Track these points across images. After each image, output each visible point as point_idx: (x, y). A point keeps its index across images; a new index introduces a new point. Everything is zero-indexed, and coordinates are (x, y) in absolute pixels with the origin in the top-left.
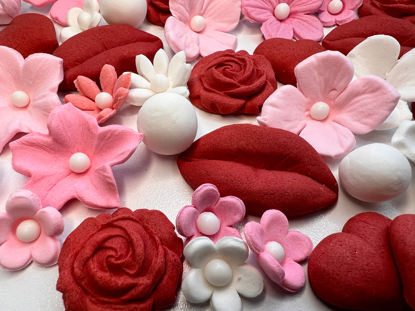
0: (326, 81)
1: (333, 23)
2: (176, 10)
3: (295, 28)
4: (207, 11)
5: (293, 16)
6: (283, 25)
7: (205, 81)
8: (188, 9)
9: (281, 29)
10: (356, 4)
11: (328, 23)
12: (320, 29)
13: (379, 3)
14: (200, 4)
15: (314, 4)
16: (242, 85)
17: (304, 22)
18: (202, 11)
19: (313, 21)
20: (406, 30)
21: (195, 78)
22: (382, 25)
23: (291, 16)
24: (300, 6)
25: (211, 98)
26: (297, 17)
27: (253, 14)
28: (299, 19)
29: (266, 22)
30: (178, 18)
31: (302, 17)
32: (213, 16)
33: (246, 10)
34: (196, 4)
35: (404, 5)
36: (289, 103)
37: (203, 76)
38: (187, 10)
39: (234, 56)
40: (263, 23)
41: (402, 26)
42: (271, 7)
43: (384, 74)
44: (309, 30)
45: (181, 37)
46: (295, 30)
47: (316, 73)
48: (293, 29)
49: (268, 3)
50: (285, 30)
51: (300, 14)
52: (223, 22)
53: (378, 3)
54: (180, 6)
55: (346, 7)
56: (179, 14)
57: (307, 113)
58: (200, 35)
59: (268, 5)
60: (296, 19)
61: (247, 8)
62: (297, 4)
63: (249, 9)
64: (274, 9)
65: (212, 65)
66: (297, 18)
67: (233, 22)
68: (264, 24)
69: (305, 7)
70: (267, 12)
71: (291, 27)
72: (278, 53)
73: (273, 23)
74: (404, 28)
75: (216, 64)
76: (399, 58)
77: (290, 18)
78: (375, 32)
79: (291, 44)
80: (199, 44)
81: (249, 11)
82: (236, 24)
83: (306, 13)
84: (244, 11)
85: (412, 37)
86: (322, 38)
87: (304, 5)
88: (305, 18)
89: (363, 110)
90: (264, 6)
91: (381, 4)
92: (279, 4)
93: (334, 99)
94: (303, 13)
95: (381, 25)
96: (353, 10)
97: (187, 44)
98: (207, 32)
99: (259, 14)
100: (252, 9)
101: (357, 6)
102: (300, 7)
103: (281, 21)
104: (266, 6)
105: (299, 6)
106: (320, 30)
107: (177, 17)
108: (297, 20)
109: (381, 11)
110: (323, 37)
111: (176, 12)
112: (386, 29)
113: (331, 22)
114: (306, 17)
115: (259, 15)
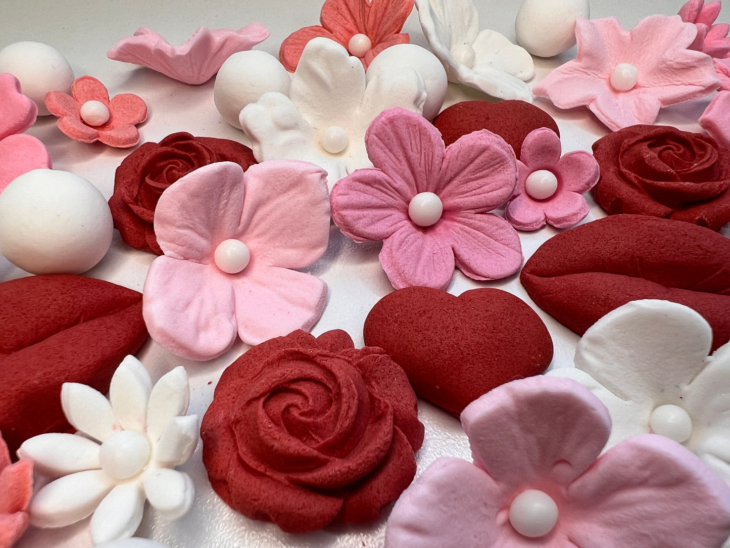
0: (543, 446)
1: (540, 223)
2: (172, 241)
3: (457, 247)
4: (252, 226)
5: (451, 216)
6: (429, 238)
7: (242, 436)
8: (204, 230)
9: (426, 253)
10: (586, 180)
11: (530, 224)
12: (514, 245)
13: (635, 175)
14: (233, 216)
15: (495, 193)
16: (331, 456)
17: (476, 232)
18: (240, 228)
19: (495, 228)
20: (707, 251)
21: (219, 427)
22: (652, 242)
23: (447, 216)
24: (465, 195)
25: (255, 500)
26: (460, 218)
27: (359, 226)
28: (464, 223)
29: (390, 239)
30: (179, 257)
31: (471, 218)
32: (268, 236)
33: (342, 218)
34: (223, 216)
35: (692, 184)
36: (455, 512)
37: (237, 422)
38: (201, 235)
39: (313, 357)
40: (384, 241)
41: (698, 244)
42: (400, 202)
43: (677, 387)
44: (490, 250)
45: (188, 305)
46: (458, 253)
47: (515, 429)
48: (453, 249)
49: (393, 194)
50: (435, 255)
51: (465, 213)
52: (292, 247)
53: (633, 174)
54: (181, 231)
55: (565, 184)
56: (180, 247)
57: (502, 517)
58: (238, 282)
59: (393, 198)
60: (457, 224)
61: (344, 212)
62: (457, 191)
63: (349, 214)
64: (408, 202)
65: (258, 395)
66: (459, 222)
67: (315, 247)
68: (387, 243)
69: (473, 198)
70: (391, 215)
71: (448, 243)
72: (420, 339)
73: (407, 239)
74: (702, 249)
75: (268, 391)
76: (711, 354)
77: (445, 219)
78: (638, 257)
79: (450, 311)
80: (234, 312)
81: (349, 219)
82: (321, 250)
83: (478, 210)
84: (337, 219)
85: (723, 268)
86: (519, 268)
87: (474, 195)
88: (477, 221)
89: (646, 532)
90: (384, 203)
91: (641, 178)
92: (418, 193)
93: (567, 485)
94: (473, 211)
95: (650, 241)
96: (580, 192)
97: (202, 322)
98: (257, 272)
99: (373, 223)
100: (357, 213)
101: (588, 184)
102: (467, 198)
103: (426, 229)
104: (390, 200)
105: (461, 196)
106: (514, 248)
107: (176, 256)
108: (461, 225)
109: (642, 193)
110: (521, 264)
111: (173, 245)
112: (663, 250)
113: (536, 221)
114: (480, 221)
115: (373, 227)
